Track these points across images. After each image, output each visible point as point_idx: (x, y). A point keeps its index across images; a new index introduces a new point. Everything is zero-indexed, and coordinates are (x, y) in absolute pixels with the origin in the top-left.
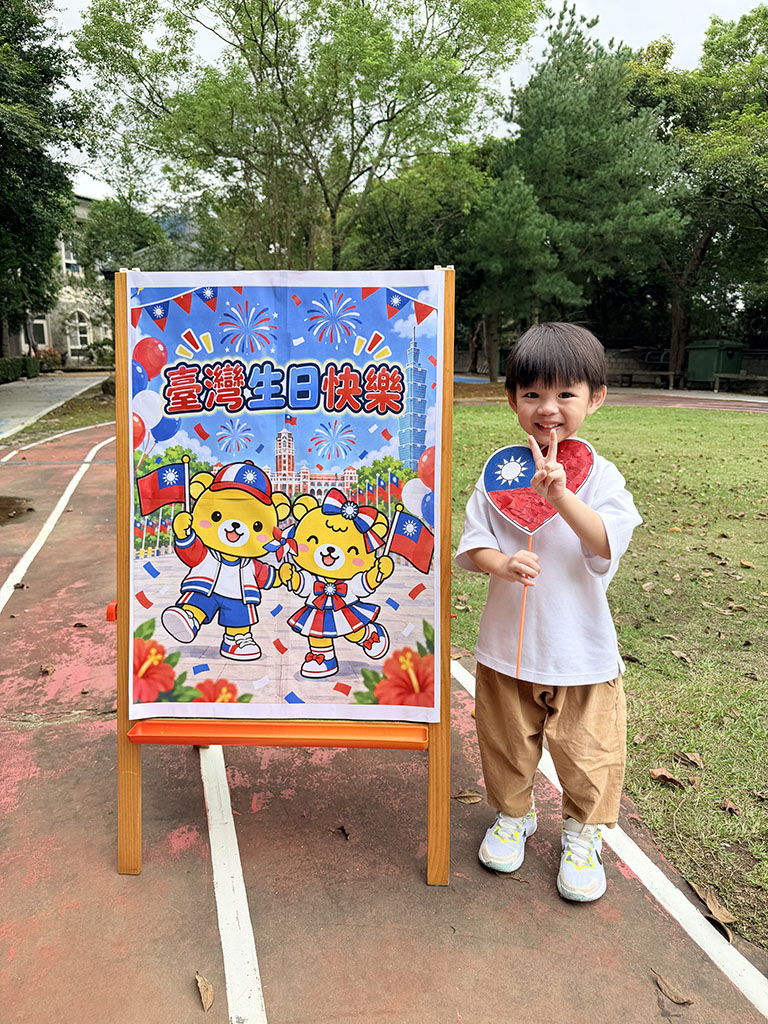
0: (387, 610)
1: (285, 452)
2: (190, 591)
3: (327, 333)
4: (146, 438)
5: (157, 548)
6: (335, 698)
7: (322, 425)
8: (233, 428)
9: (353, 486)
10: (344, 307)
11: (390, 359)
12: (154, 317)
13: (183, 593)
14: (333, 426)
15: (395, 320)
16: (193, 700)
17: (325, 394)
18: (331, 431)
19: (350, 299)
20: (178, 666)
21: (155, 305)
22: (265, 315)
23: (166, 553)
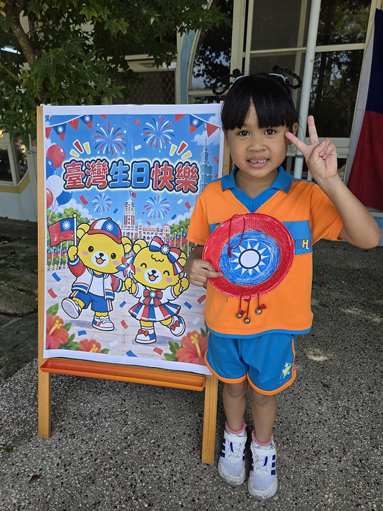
0: (184, 309)
1: (130, 213)
2: (77, 290)
3: (154, 143)
4: (54, 203)
5: (59, 265)
6: (153, 356)
7: (150, 198)
8: (101, 198)
9: (167, 235)
10: (164, 126)
11: (191, 158)
12: (58, 133)
13: (73, 291)
14: (157, 198)
15: (195, 134)
16: (78, 349)
17: (153, 179)
18: (156, 202)
19: (168, 122)
20: (70, 330)
21: (58, 126)
22: (120, 131)
23: (64, 268)
